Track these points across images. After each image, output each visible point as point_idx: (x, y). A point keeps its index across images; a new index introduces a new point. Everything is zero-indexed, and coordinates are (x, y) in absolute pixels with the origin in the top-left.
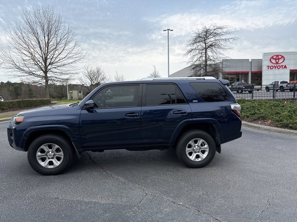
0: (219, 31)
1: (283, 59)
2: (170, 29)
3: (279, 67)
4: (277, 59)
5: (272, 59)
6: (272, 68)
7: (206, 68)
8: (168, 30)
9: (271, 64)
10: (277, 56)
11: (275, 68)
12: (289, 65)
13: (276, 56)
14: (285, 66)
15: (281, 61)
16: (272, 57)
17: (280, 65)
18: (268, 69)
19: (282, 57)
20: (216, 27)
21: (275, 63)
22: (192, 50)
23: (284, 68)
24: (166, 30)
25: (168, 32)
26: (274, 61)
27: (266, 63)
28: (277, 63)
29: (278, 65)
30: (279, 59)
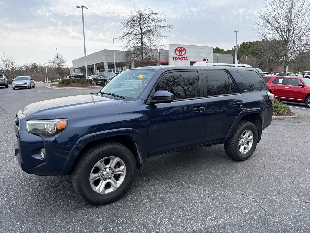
0: (155, 17)
1: (185, 51)
2: (84, 7)
3: (182, 59)
4: (180, 51)
5: (176, 51)
6: (176, 59)
7: (142, 55)
8: (83, 7)
9: (176, 56)
10: (181, 48)
11: (179, 60)
12: (189, 57)
13: (179, 48)
14: (187, 58)
15: (183, 53)
16: (177, 49)
17: (183, 57)
18: (174, 60)
19: (184, 49)
20: (151, 12)
21: (179, 55)
22: (128, 34)
23: (186, 59)
24: (80, 6)
25: (82, 9)
26: (178, 53)
27: (172, 54)
28: (180, 55)
29: (181, 57)
30: (182, 51)
